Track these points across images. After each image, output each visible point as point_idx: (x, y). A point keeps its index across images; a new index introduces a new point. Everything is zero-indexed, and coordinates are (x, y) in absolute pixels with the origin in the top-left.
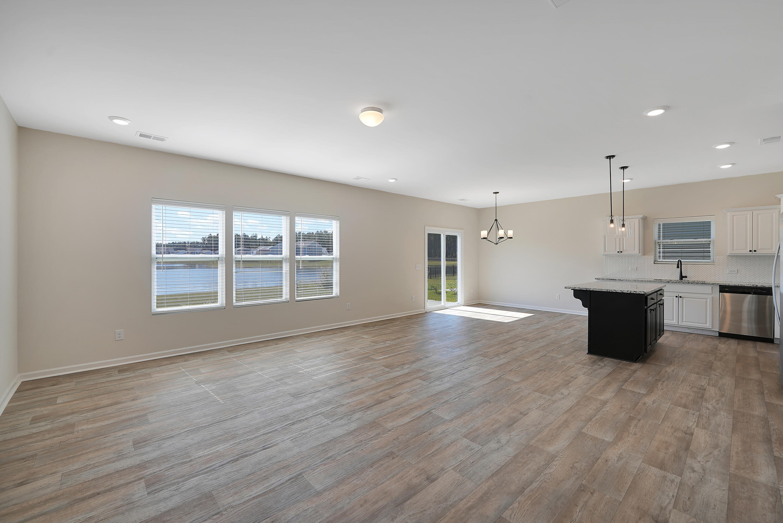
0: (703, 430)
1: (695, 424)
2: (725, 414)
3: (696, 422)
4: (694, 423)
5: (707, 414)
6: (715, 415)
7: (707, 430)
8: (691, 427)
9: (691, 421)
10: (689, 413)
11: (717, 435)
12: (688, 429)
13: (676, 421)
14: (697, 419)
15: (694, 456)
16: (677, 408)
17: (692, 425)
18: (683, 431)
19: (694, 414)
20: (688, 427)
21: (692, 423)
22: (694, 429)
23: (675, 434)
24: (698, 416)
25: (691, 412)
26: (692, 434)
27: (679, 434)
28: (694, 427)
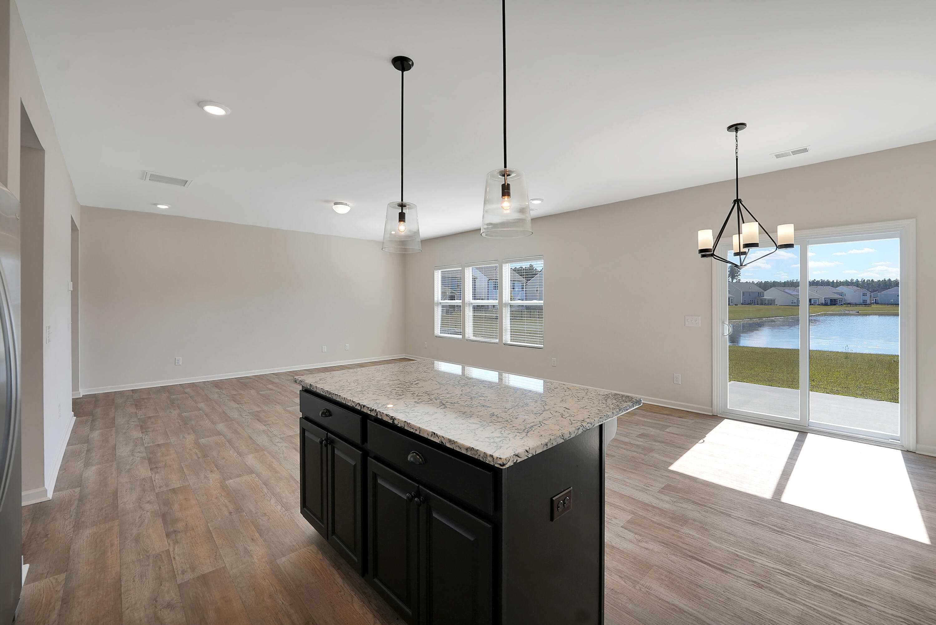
0: (144, 477)
1: (153, 479)
2: (127, 507)
3: (153, 481)
4: (155, 479)
5: (147, 495)
6: (140, 500)
7: (140, 479)
8: (156, 474)
9: (158, 479)
10: (165, 485)
11: (131, 479)
12: (157, 471)
13: (171, 472)
14: (155, 484)
15: (143, 458)
16: (180, 485)
17: (155, 476)
18: (160, 468)
19: (160, 488)
20: (158, 473)
21: (156, 477)
22: (152, 474)
23: (164, 463)
24: (155, 487)
25: (164, 489)
26: (151, 469)
27: (161, 465)
28: (153, 476)
